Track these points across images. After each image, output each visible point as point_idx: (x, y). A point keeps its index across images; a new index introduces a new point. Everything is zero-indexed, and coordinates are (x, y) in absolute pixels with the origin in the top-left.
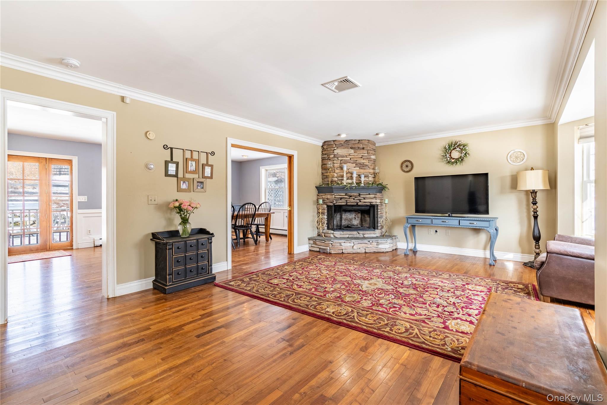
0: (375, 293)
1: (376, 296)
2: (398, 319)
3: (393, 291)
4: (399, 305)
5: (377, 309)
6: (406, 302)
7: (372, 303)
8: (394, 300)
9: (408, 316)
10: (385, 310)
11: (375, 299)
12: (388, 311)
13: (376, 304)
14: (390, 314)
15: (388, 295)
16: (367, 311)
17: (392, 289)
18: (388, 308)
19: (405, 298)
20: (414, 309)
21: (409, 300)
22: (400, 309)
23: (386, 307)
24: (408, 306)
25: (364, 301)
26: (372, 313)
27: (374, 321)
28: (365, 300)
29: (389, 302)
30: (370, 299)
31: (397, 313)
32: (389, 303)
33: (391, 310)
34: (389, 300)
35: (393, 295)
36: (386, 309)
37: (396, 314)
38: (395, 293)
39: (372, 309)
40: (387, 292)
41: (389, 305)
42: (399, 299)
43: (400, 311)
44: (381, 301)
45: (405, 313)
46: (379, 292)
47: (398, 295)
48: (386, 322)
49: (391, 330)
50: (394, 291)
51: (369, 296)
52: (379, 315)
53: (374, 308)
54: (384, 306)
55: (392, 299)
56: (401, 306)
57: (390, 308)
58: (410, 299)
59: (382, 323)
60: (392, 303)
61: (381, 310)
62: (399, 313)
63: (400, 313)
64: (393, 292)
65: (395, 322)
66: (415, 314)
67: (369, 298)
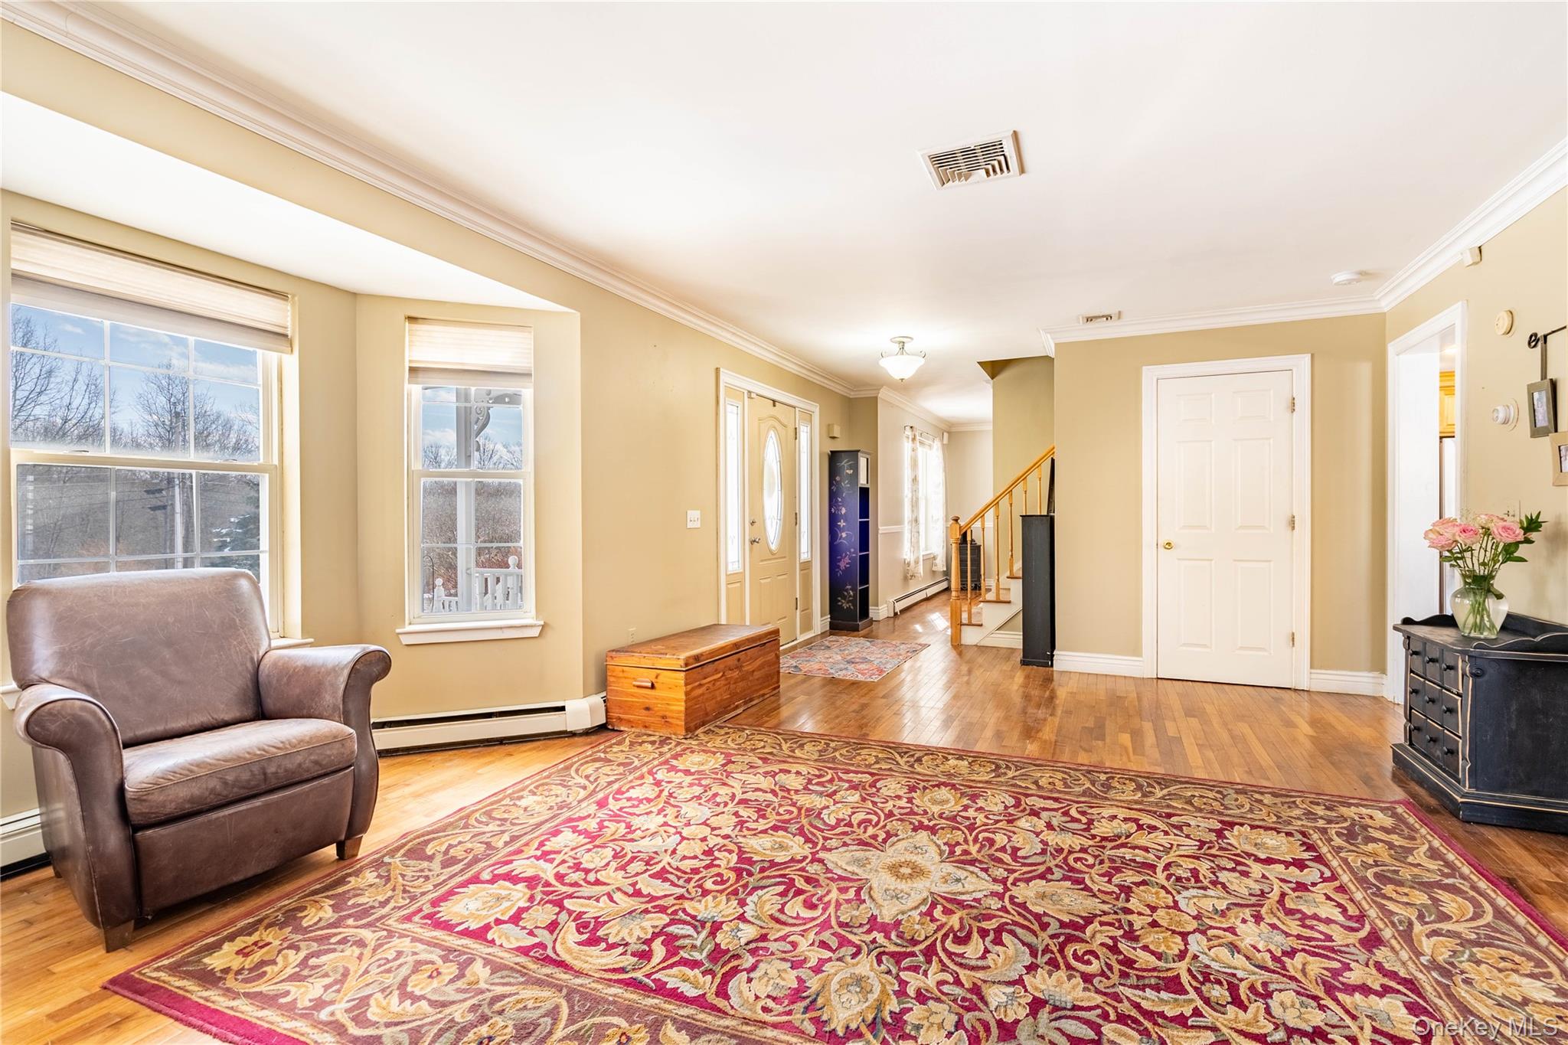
0: (882, 824)
1: (876, 814)
2: (816, 760)
3: (825, 839)
4: (810, 790)
5: (860, 775)
6: (791, 799)
7: (878, 790)
8: (822, 805)
9: (794, 768)
10: (844, 777)
11: (874, 803)
12: (836, 774)
13: (867, 787)
14: (830, 768)
15: (839, 821)
16: (881, 769)
17: (830, 850)
18: (836, 782)
19: (791, 812)
20: (776, 784)
21: (781, 810)
22: (810, 781)
23: (840, 783)
24: (788, 791)
25: (901, 793)
26: (869, 766)
27: (859, 754)
28: (899, 797)
29: (837, 797)
30: (887, 801)
31: (817, 773)
32: (835, 793)
33: (829, 777)
34: (835, 803)
35: (825, 823)
36: (841, 779)
37: (819, 770)
38: (818, 833)
39: (872, 774)
40: (845, 833)
41: (834, 788)
42: (808, 810)
43: (810, 776)
44: (854, 797)
45: (798, 773)
46: (871, 831)
47: (811, 825)
48: (837, 754)
49: (828, 745)
50: (821, 841)
51: (896, 812)
52: (853, 765)
53: (867, 778)
54: (846, 785)
55: (828, 807)
56: (806, 788)
57: (831, 781)
58: (778, 814)
59: (844, 751)
60: (827, 796)
61: (851, 775)
62: (812, 773)
63: (809, 773)
64: (827, 834)
65: (821, 756)
66: (776, 774)
67: (891, 803)
